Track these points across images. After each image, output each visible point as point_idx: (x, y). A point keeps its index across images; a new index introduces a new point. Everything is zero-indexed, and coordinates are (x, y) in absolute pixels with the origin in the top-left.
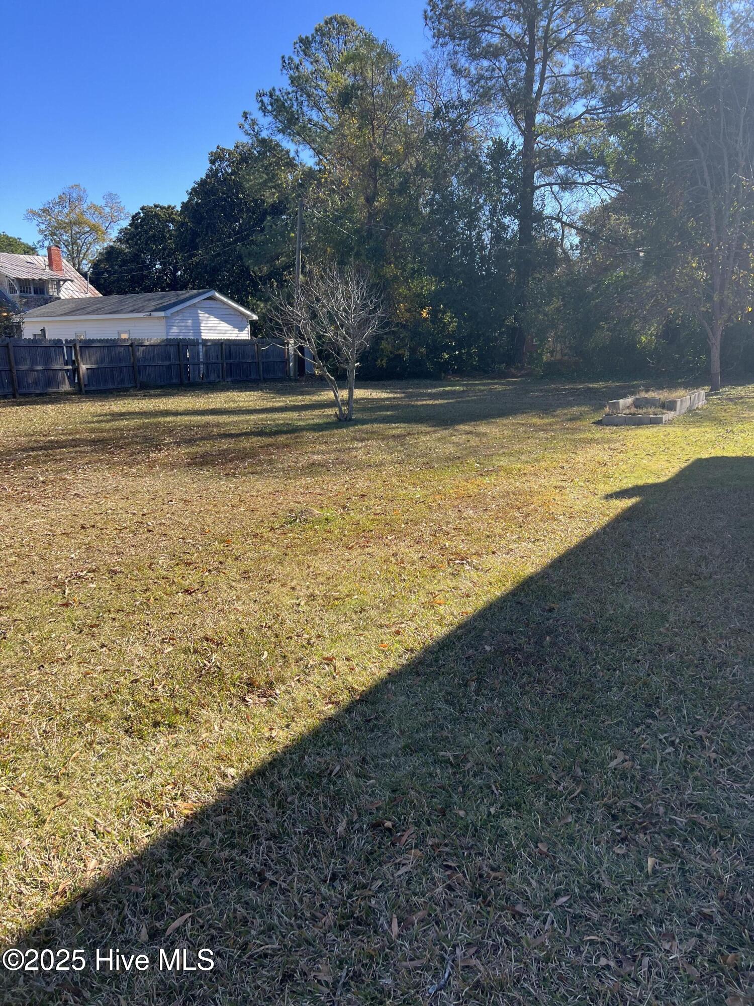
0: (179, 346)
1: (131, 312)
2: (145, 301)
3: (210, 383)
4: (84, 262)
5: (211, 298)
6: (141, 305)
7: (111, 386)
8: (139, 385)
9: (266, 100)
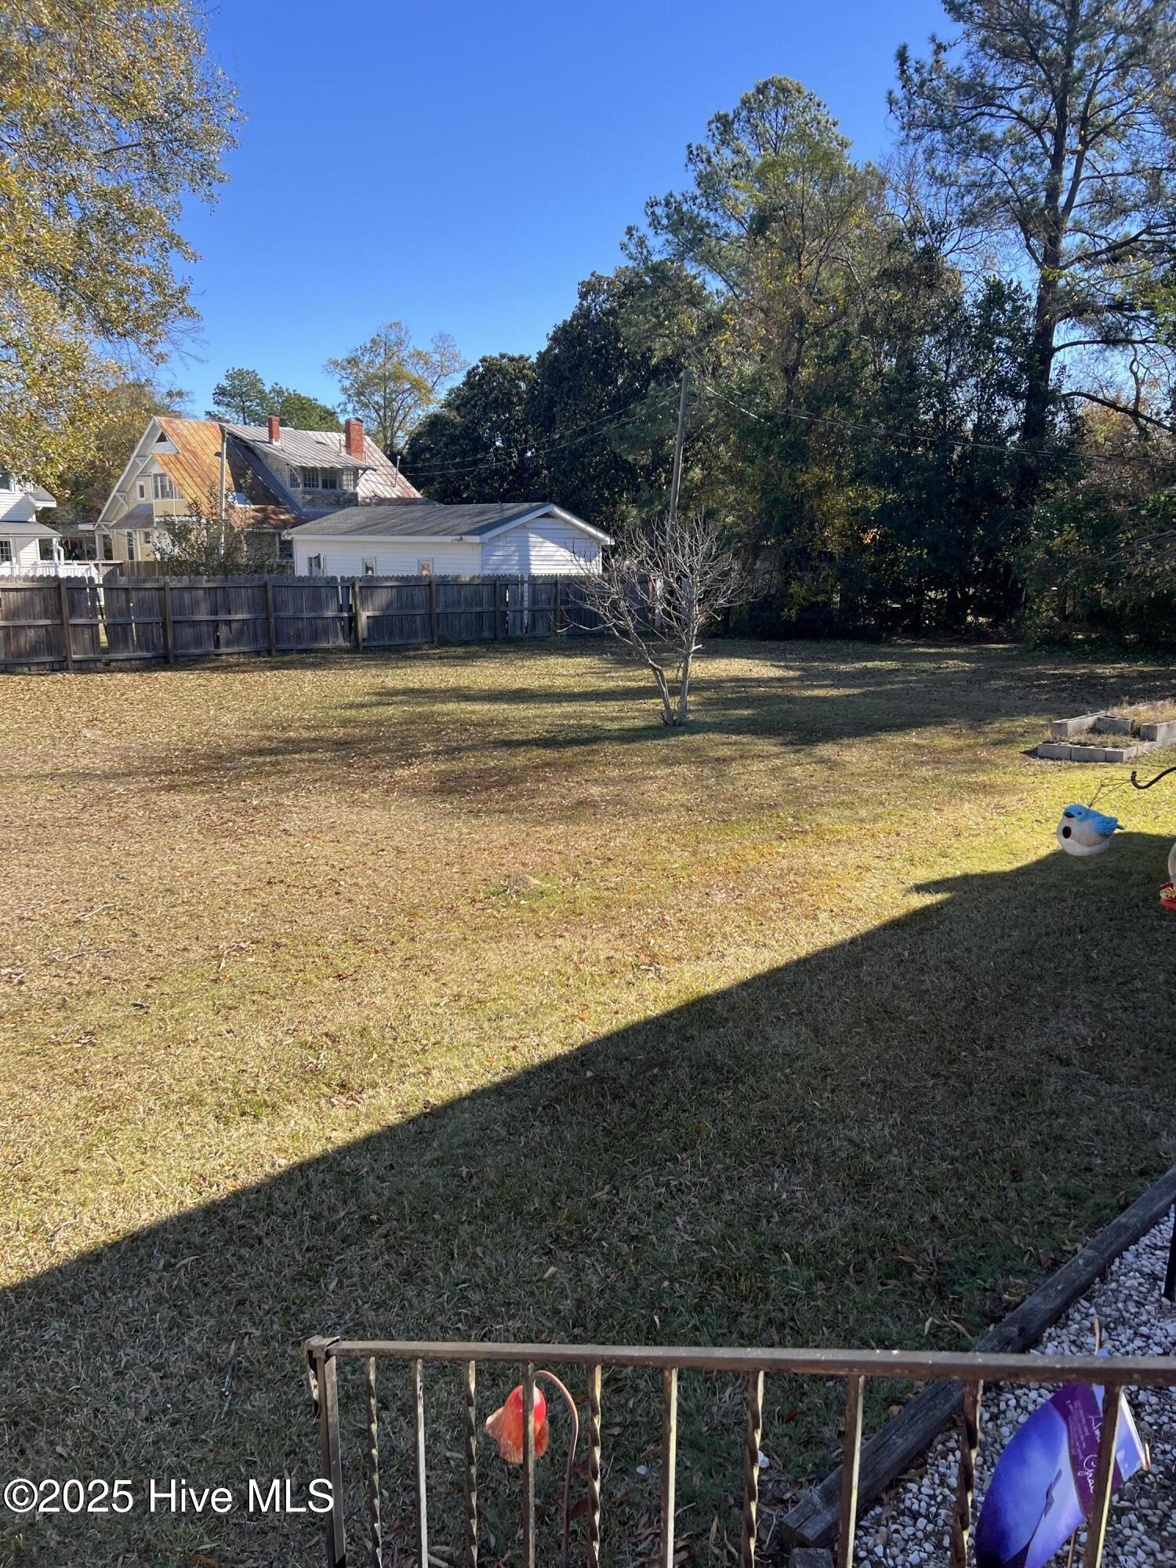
0: (497, 585)
1: (436, 534)
2: (458, 517)
3: (535, 638)
4: (400, 433)
5: (547, 515)
6: (450, 524)
7: (398, 641)
8: (436, 639)
9: (660, 211)
